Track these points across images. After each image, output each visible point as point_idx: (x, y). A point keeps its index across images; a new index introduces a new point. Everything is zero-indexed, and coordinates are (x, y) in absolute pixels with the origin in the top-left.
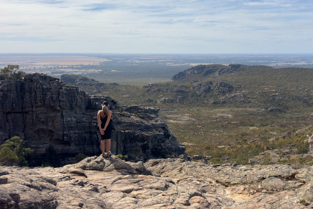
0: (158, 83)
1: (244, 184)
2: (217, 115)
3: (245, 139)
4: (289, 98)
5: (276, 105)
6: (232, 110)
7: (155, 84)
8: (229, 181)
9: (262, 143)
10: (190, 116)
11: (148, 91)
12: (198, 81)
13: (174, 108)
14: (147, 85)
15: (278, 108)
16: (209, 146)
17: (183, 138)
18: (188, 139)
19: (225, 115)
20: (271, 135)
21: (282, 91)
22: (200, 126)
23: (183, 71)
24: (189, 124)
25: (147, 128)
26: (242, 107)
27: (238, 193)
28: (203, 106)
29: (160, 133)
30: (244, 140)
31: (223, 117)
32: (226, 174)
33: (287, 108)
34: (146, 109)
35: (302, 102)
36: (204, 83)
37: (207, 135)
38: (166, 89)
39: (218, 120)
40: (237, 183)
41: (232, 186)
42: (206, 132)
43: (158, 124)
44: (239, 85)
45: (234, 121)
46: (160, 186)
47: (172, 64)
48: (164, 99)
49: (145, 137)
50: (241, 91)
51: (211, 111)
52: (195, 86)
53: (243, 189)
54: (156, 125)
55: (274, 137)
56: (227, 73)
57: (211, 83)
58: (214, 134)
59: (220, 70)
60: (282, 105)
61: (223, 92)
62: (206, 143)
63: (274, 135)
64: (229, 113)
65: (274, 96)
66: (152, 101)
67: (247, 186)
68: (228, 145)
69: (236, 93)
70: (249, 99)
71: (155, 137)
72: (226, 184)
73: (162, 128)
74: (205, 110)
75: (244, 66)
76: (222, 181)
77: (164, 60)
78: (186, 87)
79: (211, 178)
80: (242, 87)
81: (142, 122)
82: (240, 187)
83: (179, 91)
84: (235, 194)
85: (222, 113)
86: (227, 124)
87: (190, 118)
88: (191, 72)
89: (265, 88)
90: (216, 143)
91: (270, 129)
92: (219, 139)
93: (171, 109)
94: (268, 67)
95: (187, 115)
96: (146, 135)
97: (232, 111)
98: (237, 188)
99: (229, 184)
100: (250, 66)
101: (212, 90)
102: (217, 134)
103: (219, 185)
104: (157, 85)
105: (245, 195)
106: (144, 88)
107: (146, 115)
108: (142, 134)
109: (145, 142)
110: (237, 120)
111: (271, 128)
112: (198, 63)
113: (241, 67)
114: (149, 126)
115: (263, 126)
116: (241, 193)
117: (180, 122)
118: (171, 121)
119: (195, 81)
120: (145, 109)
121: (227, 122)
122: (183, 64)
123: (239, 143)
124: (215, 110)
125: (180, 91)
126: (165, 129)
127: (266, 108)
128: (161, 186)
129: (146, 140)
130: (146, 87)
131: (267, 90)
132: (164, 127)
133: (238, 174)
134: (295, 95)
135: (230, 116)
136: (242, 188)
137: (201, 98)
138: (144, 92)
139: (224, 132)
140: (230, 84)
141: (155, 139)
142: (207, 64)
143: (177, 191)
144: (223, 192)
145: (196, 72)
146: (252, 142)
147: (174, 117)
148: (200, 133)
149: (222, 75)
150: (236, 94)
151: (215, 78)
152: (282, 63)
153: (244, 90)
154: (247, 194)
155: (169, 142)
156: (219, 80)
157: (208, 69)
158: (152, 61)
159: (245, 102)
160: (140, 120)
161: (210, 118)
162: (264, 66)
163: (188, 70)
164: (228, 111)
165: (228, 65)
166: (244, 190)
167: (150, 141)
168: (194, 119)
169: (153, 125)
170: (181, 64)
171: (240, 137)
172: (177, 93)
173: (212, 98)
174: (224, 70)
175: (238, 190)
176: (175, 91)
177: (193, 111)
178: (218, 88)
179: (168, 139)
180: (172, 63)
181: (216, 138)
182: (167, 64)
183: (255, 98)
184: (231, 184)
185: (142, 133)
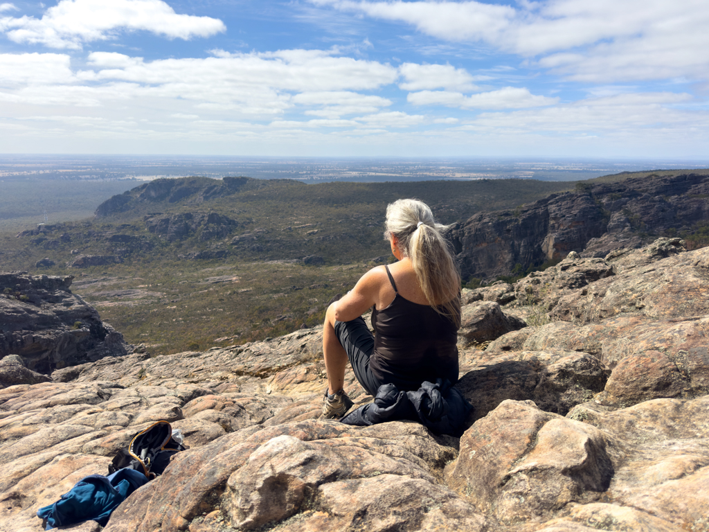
0: (62, 222)
1: (304, 361)
2: (208, 280)
3: (267, 317)
4: (335, 237)
5: (315, 251)
6: (237, 267)
7: (55, 226)
8: (267, 367)
9: (296, 319)
10: (149, 289)
11: (39, 241)
12: (160, 214)
13: (110, 275)
14: (34, 228)
15: (318, 255)
16: (196, 343)
17: (138, 335)
18: (151, 335)
19: (225, 278)
20: (310, 303)
21: (323, 226)
22: (174, 307)
23: (122, 193)
24: (148, 305)
25: (46, 322)
26: (256, 260)
27: (295, 383)
28: (178, 265)
29: (81, 330)
30: (263, 320)
31: (221, 283)
32: (258, 355)
33: (334, 255)
34: (36, 279)
35: (356, 241)
36: (175, 217)
37: (191, 321)
38: (85, 235)
39: (211, 289)
40: (288, 365)
41: (278, 373)
42: (188, 316)
43: (74, 310)
44: (248, 219)
45: (243, 288)
46: (81, 395)
47: (93, 178)
48: (83, 258)
49: (41, 342)
50: (252, 228)
51: (195, 274)
52: (154, 224)
53: (305, 372)
54: (66, 312)
55: (316, 307)
56: (222, 195)
57: (189, 216)
58: (205, 317)
59: (206, 188)
60: (324, 249)
61: (218, 234)
62: (190, 339)
63: (316, 304)
64: (232, 274)
65: (310, 234)
66: (52, 264)
67: (313, 365)
68: (236, 334)
69: (243, 233)
70: (269, 244)
71: (68, 340)
72: (262, 373)
73: (85, 318)
74: (182, 272)
75: (254, 180)
76: (251, 369)
77: (73, 169)
78: (135, 228)
79: (222, 370)
80: (253, 223)
81: (30, 311)
82: (298, 369)
83: (118, 237)
84: (288, 386)
85: (218, 275)
86: (230, 294)
87: (150, 293)
88: (142, 196)
89: (295, 221)
90: (210, 333)
91: (307, 294)
92: (216, 326)
93: (102, 278)
94: (297, 181)
95: (142, 288)
96: (43, 339)
97: (237, 269)
98: (291, 372)
99: (269, 372)
100: (264, 181)
101: (193, 230)
102: (211, 317)
103: (246, 379)
104: (59, 227)
105: (311, 383)
106: (25, 236)
107: (39, 293)
108: (34, 338)
109: (45, 355)
110: (249, 285)
111: (310, 292)
112: (157, 175)
113: (248, 182)
114: (51, 317)
115: (297, 289)
116: (302, 381)
117: (127, 303)
118: (107, 304)
119: (154, 214)
120: (34, 280)
121: (229, 292)
122: (121, 177)
123: (255, 326)
124: (203, 271)
125: (121, 236)
126: (93, 319)
127: (299, 258)
128: (85, 396)
129: (46, 351)
130: (32, 234)
131: (298, 225)
132: (89, 316)
133: (285, 348)
134: (344, 231)
135: (234, 278)
136: (302, 369)
137: (171, 250)
138: (26, 246)
139: (224, 310)
140: (230, 217)
141: (69, 343)
142: (176, 177)
143: (138, 396)
144: (258, 389)
145: (153, 194)
146: (278, 321)
147: (112, 295)
148: (174, 320)
149: (211, 199)
150: (244, 235)
151: (198, 205)
152: (320, 175)
153: (257, 227)
154: (316, 379)
155: (106, 345)
156: (206, 209)
157: (179, 187)
158: (41, 172)
159: (262, 251)
160: (24, 306)
161: (193, 287)
162: (290, 180)
163: (133, 190)
164: (231, 270)
165: (221, 179)
166: (307, 373)
167: (57, 350)
168: (159, 293)
169: (59, 313)
170: (115, 176)
171: (256, 315)
172: (114, 243)
173: (195, 247)
174: (216, 188)
175: (294, 375)
176: (107, 239)
177: (155, 277)
178: (205, 225)
179: (103, 340)
180: (95, 177)
181: (209, 325)
182: (81, 179)
183: (278, 241)
184: (274, 371)
185: (34, 336)
